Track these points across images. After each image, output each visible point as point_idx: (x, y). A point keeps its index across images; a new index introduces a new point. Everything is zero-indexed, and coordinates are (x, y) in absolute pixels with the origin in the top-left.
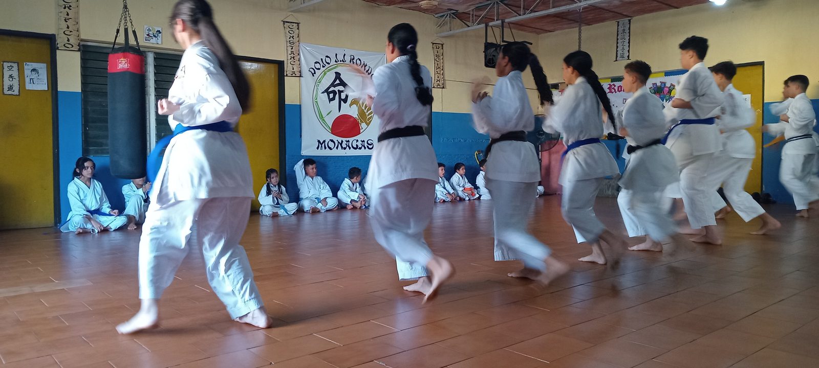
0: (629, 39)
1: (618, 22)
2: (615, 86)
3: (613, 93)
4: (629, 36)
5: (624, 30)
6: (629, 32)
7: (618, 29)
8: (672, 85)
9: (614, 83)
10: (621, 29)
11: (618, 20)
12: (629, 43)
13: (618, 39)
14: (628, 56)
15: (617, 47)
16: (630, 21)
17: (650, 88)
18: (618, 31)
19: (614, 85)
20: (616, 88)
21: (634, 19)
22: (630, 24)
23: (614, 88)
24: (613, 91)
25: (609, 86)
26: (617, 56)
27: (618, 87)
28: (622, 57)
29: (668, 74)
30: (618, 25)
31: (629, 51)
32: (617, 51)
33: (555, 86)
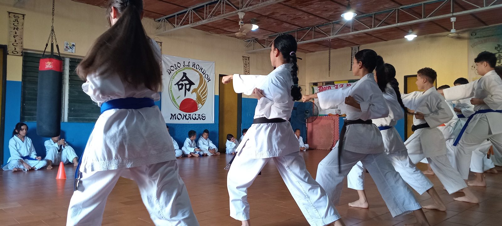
1: (352, 48)
9: (350, 83)
16: (359, 47)
18: (352, 53)
21: (361, 46)
30: (352, 50)
33: (315, 84)
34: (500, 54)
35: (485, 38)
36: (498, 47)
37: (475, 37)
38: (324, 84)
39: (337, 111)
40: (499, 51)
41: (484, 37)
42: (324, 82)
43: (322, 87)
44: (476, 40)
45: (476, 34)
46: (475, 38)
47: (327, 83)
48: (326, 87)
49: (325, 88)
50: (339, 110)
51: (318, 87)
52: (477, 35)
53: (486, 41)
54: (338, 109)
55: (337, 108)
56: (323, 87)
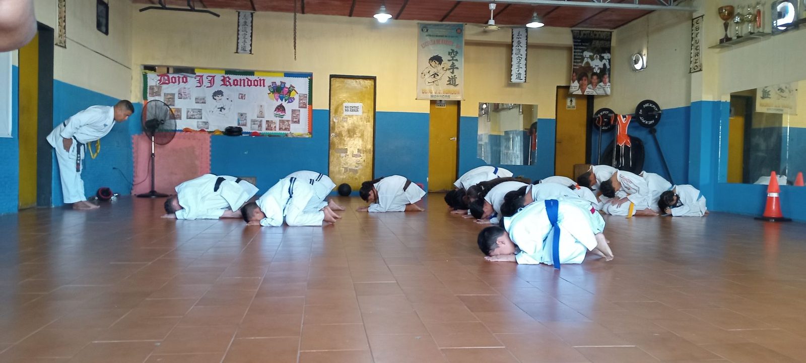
0: (252, 33)
1: (239, 13)
2: (230, 79)
3: (227, 86)
4: (252, 30)
5: (245, 22)
6: (252, 26)
7: (238, 19)
8: (291, 86)
9: (228, 75)
10: (242, 21)
11: (239, 11)
12: (251, 36)
13: (238, 31)
14: (251, 51)
15: (238, 39)
16: (252, 14)
17: (269, 87)
18: (238, 22)
19: (228, 77)
20: (231, 81)
21: (257, 14)
22: (252, 17)
23: (228, 81)
24: (228, 83)
25: (222, 78)
26: (237, 48)
27: (234, 81)
28: (244, 50)
29: (287, 75)
30: (239, 16)
31: (251, 45)
32: (238, 43)
33: (152, 68)
34: (454, 62)
35: (438, 38)
36: (452, 53)
37: (427, 33)
38: (171, 70)
39: (201, 123)
40: (453, 57)
41: (437, 36)
42: (171, 66)
43: (168, 77)
44: (428, 39)
45: (427, 30)
46: (427, 36)
47: (178, 70)
48: (176, 75)
49: (175, 78)
50: (206, 123)
51: (158, 76)
52: (430, 32)
53: (438, 42)
54: (204, 120)
55: (201, 118)
56: (171, 76)
